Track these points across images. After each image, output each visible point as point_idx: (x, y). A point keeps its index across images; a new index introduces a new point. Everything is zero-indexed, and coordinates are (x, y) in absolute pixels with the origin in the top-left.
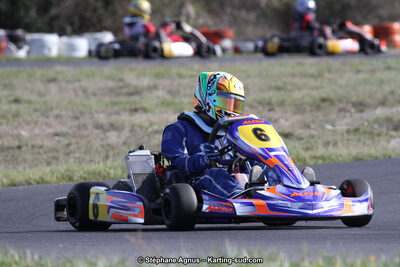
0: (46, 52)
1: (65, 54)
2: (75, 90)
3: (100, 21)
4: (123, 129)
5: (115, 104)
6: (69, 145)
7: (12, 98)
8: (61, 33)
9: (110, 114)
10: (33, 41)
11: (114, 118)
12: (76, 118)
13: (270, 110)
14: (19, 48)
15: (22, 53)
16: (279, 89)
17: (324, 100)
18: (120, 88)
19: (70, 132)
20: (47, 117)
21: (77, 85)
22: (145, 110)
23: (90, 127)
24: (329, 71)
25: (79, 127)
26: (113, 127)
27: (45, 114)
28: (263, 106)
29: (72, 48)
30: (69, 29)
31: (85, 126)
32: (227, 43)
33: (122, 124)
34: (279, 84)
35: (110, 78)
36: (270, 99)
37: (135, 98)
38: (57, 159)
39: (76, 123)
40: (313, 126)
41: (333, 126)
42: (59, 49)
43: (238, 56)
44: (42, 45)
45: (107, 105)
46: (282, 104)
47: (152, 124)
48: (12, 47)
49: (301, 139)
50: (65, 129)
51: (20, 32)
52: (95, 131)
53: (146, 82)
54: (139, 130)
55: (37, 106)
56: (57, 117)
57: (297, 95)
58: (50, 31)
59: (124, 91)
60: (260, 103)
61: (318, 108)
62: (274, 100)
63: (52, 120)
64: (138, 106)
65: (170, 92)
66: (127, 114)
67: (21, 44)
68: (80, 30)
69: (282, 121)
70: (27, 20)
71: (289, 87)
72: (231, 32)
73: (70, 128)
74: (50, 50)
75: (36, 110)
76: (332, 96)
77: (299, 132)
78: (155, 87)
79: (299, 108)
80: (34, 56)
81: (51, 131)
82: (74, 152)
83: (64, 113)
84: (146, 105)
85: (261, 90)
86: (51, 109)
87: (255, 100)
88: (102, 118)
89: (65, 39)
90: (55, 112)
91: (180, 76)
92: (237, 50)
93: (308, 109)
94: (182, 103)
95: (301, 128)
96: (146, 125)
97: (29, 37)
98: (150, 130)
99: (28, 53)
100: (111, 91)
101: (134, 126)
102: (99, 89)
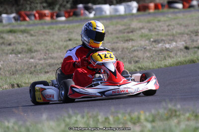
0: (104, 13)
1: (113, 14)
4: (118, 50)
5: (117, 38)
7: (68, 39)
8: (111, 4)
9: (114, 43)
10: (97, 8)
11: (116, 46)
13: (196, 35)
14: (90, 13)
15: (92, 15)
22: (132, 40)
28: (193, 33)
29: (116, 10)
30: (115, 1)
32: (195, 3)
33: (118, 48)
35: (125, 25)
37: (130, 34)
42: (110, 12)
44: (101, 10)
45: (113, 39)
47: (133, 46)
48: (87, 12)
51: (90, 5)
54: (126, 50)
58: (105, 3)
65: (150, 30)
66: (122, 43)
67: (91, 11)
68: (120, 2)
74: (105, 13)
78: (143, 28)
80: (98, 16)
84: (133, 38)
85: (195, 25)
89: (113, 7)
94: (152, 35)
96: (130, 47)
97: (95, 7)
98: (132, 50)
99: (95, 15)
100: (121, 31)
101: (123, 48)
102: (115, 31)
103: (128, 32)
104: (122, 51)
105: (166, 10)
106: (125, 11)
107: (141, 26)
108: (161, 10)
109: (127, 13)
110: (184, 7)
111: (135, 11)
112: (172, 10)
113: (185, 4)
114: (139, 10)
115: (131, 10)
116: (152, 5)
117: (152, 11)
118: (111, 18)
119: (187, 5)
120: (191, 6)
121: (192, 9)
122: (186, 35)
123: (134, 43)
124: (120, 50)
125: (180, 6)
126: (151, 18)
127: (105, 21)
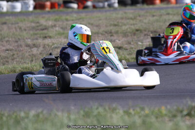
1: (10, 10)
2: (15, 28)
4: (40, 46)
6: (13, 55)
9: (33, 40)
11: (35, 41)
12: (17, 42)
13: (111, 36)
16: (115, 25)
17: (137, 30)
18: (38, 26)
19: (14, 49)
20: (3, 42)
21: (17, 25)
22: (50, 37)
23: (23, 46)
24: (140, 16)
25: (18, 46)
26: (35, 45)
27: (1, 40)
28: (108, 34)
29: (14, 7)
31: (21, 46)
32: (89, 4)
33: (39, 44)
34: (116, 23)
35: (33, 22)
36: (111, 30)
38: (8, 62)
39: (16, 44)
40: (132, 43)
41: (142, 43)
42: (7, 9)
43: (95, 10)
45: (31, 35)
46: (117, 32)
47: (53, 44)
49: (127, 49)
50: (11, 47)
52: (26, 48)
53: (50, 23)
54: (47, 47)
56: (7, 41)
57: (124, 28)
59: (39, 28)
60: (106, 32)
61: (135, 34)
62: (113, 31)
63: (5, 43)
64: (47, 35)
65: (62, 28)
66: (41, 39)
69: (117, 41)
71: (120, 24)
73: (14, 47)
76: (141, 28)
77: (126, 46)
78: (55, 26)
79: (125, 35)
81: (4, 48)
82: (16, 58)
83: (10, 39)
84: (51, 35)
85: (106, 26)
86: (4, 38)
87: (103, 31)
88: (29, 42)
90: (6, 39)
91: (67, 20)
92: (94, 7)
93: (129, 34)
95: (126, 44)
96: (51, 44)
98: (53, 47)
100: (33, 28)
101: (45, 45)
102: (27, 27)
106: (22, 8)
109: (24, 10)
110: (79, 7)
111: (31, 9)
112: (70, 10)
113: (80, 4)
114: (35, 8)
115: (28, 8)
116: (48, 4)
117: (48, 9)
119: (82, 6)
120: (86, 7)
121: (86, 10)
122: (100, 35)
123: (54, 41)
124: (42, 47)
125: (75, 6)
127: (11, 17)
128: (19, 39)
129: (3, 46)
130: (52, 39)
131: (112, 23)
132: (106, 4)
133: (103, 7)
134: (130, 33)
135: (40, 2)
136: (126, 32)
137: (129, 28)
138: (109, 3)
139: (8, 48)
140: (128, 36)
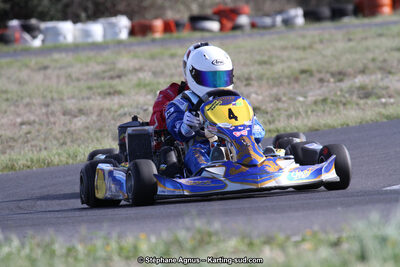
0: (61, 39)
1: (80, 40)
3: (114, 5)
4: (92, 113)
5: (90, 88)
6: (29, 133)
8: (76, 20)
10: (47, 29)
11: (83, 104)
12: (47, 105)
13: (248, 85)
14: (34, 37)
15: (37, 43)
16: (265, 63)
17: (303, 72)
18: (104, 72)
19: (37, 120)
20: (18, 106)
22: (118, 93)
23: (58, 114)
24: (321, 41)
25: (47, 114)
26: (81, 112)
27: (16, 104)
29: (87, 34)
30: (83, 15)
31: (53, 113)
32: (243, 20)
33: (91, 109)
34: (265, 58)
35: (103, 63)
36: (250, 73)
37: (116, 82)
38: (12, 147)
39: (44, 110)
40: (284, 99)
41: (305, 97)
42: (75, 38)
43: (255, 31)
44: (57, 33)
45: (81, 91)
46: (260, 78)
47: (122, 106)
48: (27, 36)
49: (267, 113)
50: (32, 118)
51: (33, 21)
52: (62, 117)
53: (134, 63)
54: (106, 112)
55: (9, 96)
56: (27, 105)
57: (278, 67)
58: (64, 18)
60: (238, 78)
61: (296, 80)
62: (253, 76)
63: (21, 110)
64: (112, 90)
65: (155, 74)
66: (98, 98)
67: (37, 33)
68: (94, 16)
69: (253, 96)
70: (40, 9)
71: (274, 60)
72: (247, 9)
73: (38, 116)
74: (65, 37)
75: (7, 100)
76: (314, 68)
77: (269, 107)
78: (141, 69)
79: (277, 81)
80: (49, 44)
81: (19, 120)
82: (33, 140)
83: (35, 101)
86: (22, 98)
88: (71, 104)
89: (79, 26)
90: (27, 100)
92: (253, 25)
93: (286, 81)
94: (158, 83)
95: (271, 101)
96: (116, 107)
97: (43, 25)
98: (119, 112)
99: (43, 41)
101: (102, 110)
102: (84, 74)
103: (112, 78)
104: (99, 115)
105: (185, 34)
106: (105, 36)
107: (137, 66)
108: (175, 35)
109: (109, 38)
110: (222, 28)
111: (124, 35)
112: (198, 35)
113: (225, 22)
114: (132, 32)
115: (116, 34)
116: (158, 24)
117: (158, 35)
118: (75, 48)
119: (229, 25)
120: (236, 27)
121: (238, 33)
123: (124, 100)
124: (96, 113)
125: (214, 26)
126: (156, 49)
127: (64, 55)
128: (52, 99)
129: (19, 115)
130: (122, 97)
131: (258, 58)
132: (279, 19)
133: (273, 26)
134: (288, 77)
135: (143, 21)
136: (280, 77)
137: (289, 67)
138: (285, 16)
139: (25, 119)
140: (281, 83)
